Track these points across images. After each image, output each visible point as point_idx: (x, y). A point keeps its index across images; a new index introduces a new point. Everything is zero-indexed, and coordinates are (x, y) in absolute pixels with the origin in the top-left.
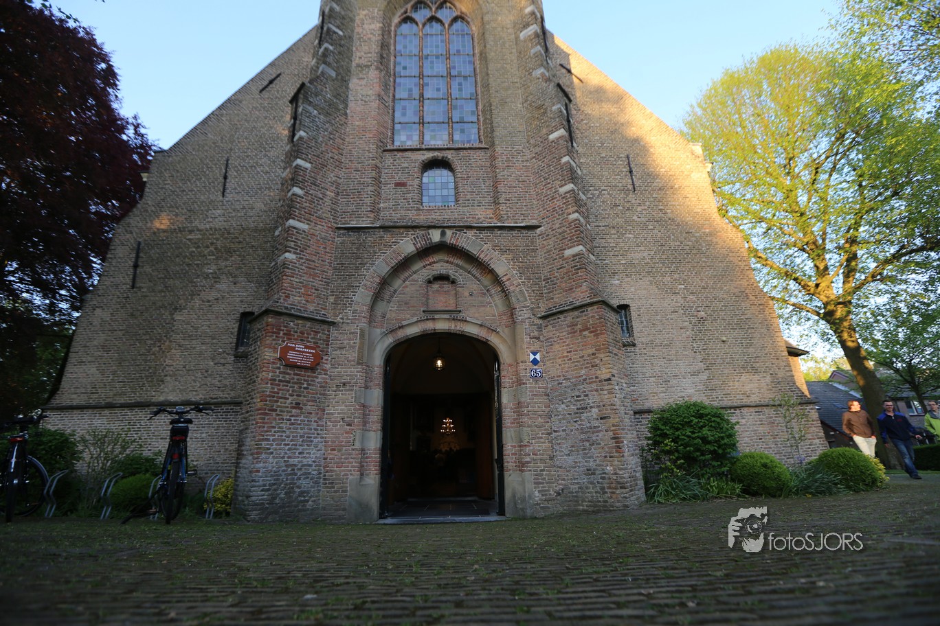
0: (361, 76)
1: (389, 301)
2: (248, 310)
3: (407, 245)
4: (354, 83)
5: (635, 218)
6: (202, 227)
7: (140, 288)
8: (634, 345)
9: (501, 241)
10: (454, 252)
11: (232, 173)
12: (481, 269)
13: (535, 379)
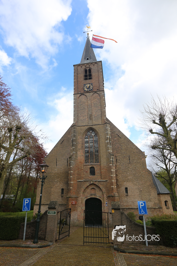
0: (79, 151)
2: (63, 188)
6: (54, 172)
7: (45, 184)
8: (128, 195)
9: (102, 183)
10: (95, 184)
11: (58, 161)
12: (99, 187)
13: (106, 206)
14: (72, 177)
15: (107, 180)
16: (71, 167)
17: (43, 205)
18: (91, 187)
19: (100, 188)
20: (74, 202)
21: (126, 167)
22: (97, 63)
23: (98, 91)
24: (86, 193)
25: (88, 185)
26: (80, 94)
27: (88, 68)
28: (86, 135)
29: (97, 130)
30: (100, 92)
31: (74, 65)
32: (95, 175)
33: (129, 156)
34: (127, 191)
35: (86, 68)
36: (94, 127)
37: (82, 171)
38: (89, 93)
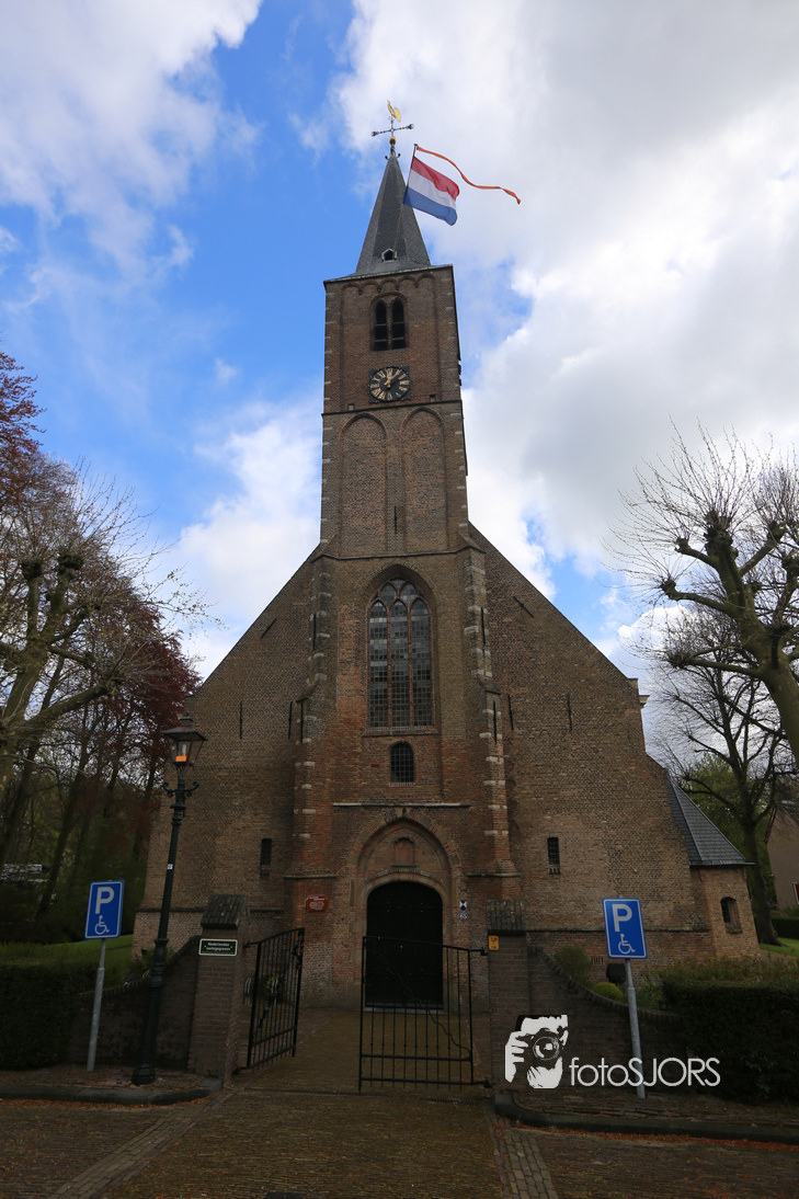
0: (344, 672)
1: (369, 858)
2: (267, 837)
3: (381, 820)
4: (339, 678)
5: (570, 757)
6: (227, 765)
7: (189, 817)
8: (559, 873)
9: (444, 816)
10: (412, 823)
11: (246, 717)
12: (431, 836)
13: (463, 920)
14: (308, 786)
15: (467, 802)
16: (307, 744)
17: (177, 914)
18: (394, 834)
19: (437, 841)
20: (317, 902)
21: (554, 745)
22: (431, 277)
23: (432, 400)
24: (372, 861)
25: (383, 823)
26: (353, 416)
27: (389, 294)
28: (374, 598)
29: (427, 579)
30: (443, 406)
31: (326, 283)
32: (412, 780)
33: (568, 695)
34: (557, 851)
35: (383, 296)
36: (412, 564)
37: (357, 761)
38: (391, 412)
